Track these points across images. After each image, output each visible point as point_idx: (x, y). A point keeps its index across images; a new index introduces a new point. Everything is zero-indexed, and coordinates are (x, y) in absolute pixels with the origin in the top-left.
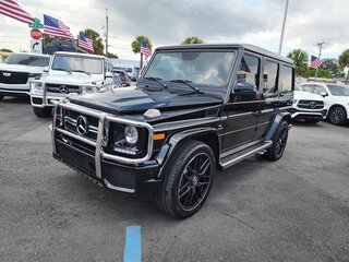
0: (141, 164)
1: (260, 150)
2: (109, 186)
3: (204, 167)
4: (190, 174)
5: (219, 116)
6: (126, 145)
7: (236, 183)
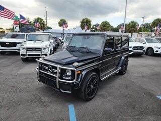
0: (73, 83)
1: (116, 71)
2: (62, 91)
3: (95, 81)
4: (90, 84)
5: (99, 61)
6: (67, 76)
7: (108, 86)
